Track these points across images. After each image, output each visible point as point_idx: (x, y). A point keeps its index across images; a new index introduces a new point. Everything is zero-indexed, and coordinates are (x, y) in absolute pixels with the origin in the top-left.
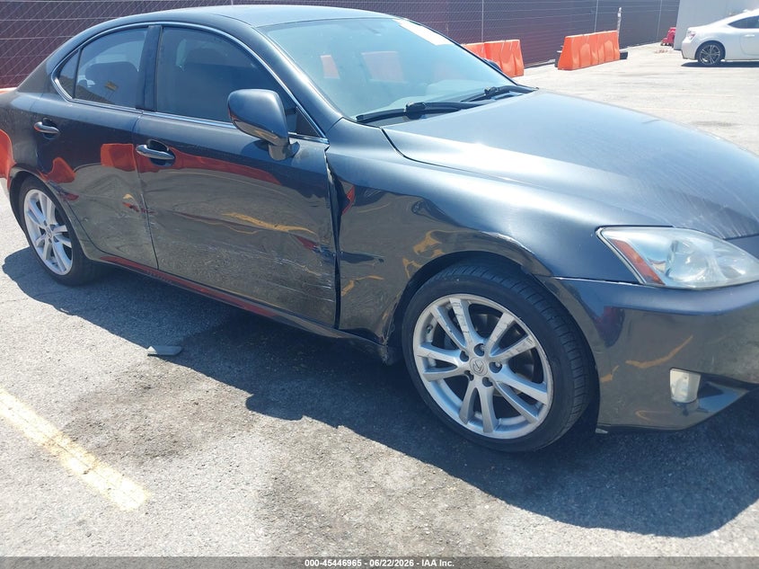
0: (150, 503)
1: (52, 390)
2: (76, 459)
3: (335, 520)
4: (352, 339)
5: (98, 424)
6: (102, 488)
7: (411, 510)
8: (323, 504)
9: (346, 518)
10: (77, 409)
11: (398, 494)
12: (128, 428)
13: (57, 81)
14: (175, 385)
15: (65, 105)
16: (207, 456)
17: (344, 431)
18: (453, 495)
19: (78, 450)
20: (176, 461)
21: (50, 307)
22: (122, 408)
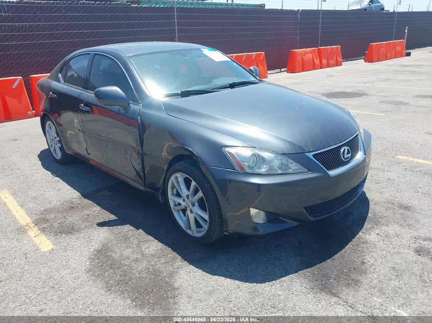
0: (53, 249)
1: (36, 206)
2: (33, 232)
3: (118, 262)
4: (151, 192)
5: (47, 220)
6: (38, 243)
7: (149, 261)
8: (116, 256)
9: (122, 262)
10: (42, 214)
11: (148, 256)
12: (58, 222)
13: (60, 75)
14: (84, 207)
15: (61, 86)
16: (82, 235)
17: (141, 230)
18: (169, 258)
19: (36, 229)
20: (70, 236)
21: (50, 173)
22: (59, 215)
